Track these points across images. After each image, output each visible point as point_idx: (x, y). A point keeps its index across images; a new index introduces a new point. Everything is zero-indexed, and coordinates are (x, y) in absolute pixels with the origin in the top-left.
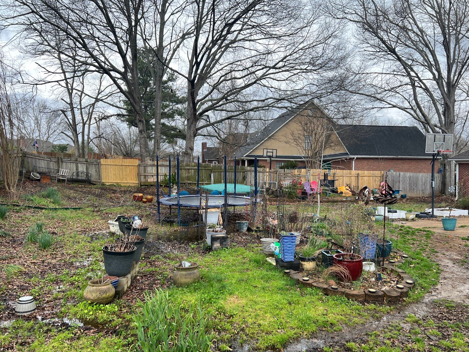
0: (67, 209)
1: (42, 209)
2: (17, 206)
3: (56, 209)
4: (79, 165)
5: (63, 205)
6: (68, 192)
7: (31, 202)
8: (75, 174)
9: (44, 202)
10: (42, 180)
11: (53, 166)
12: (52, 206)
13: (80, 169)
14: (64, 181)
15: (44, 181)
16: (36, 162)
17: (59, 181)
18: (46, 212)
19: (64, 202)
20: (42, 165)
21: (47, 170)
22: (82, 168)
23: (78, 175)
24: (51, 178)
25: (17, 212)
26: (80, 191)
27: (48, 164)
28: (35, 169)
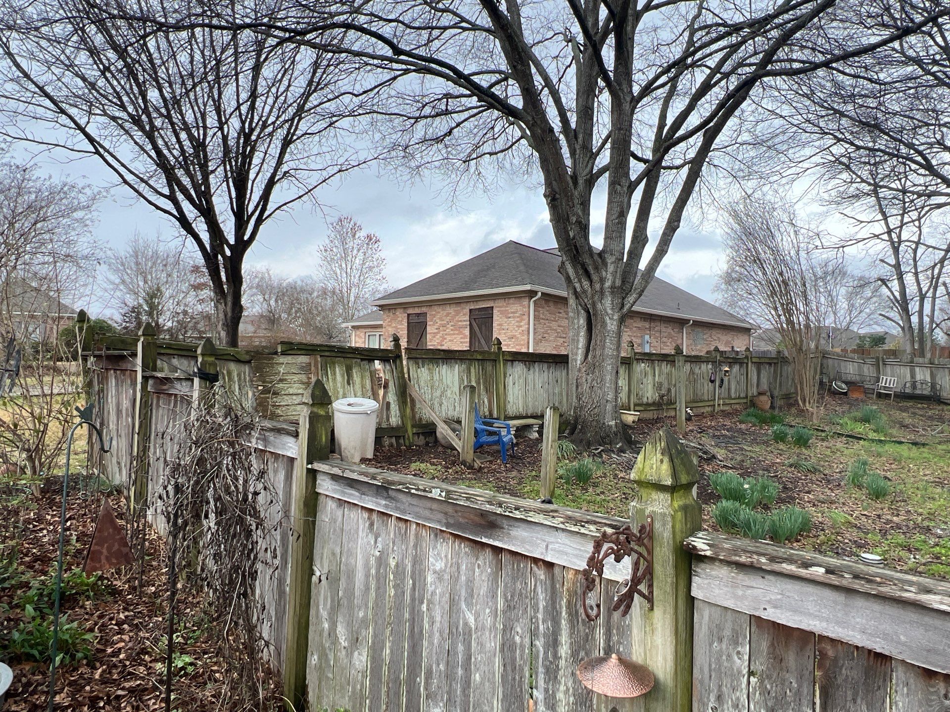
0: (901, 443)
1: (860, 439)
2: (822, 431)
3: (880, 441)
4: (917, 369)
5: (891, 436)
6: (897, 415)
7: (839, 427)
8: (908, 385)
9: (860, 429)
10: (850, 393)
11: (868, 371)
12: (872, 435)
13: (919, 377)
14: (888, 396)
15: (855, 395)
16: (839, 366)
17: (880, 395)
18: (866, 443)
19: (894, 431)
20: (851, 370)
21: (858, 378)
22: (922, 375)
23: (914, 385)
24: (866, 392)
25: (823, 440)
26: (921, 415)
27: (859, 367)
28: (838, 377)
